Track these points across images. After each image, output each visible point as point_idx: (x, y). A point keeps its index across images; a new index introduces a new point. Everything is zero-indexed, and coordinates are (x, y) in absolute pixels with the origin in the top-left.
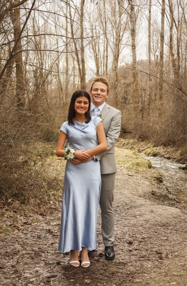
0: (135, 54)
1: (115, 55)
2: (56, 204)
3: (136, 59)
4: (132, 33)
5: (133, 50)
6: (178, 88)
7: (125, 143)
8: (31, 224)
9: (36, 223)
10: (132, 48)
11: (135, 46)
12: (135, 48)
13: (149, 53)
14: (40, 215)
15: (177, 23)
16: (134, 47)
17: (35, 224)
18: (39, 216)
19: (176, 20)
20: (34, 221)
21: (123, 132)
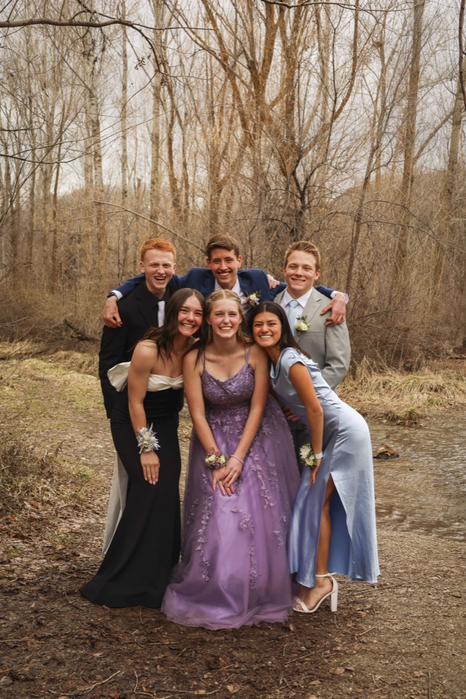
0: (101, 173)
1: (44, 170)
2: (37, 508)
3: (102, 182)
4: (95, 128)
5: (97, 165)
6: (201, 250)
7: (84, 362)
8: (10, 562)
9: (19, 559)
10: (95, 160)
11: (100, 156)
12: (100, 161)
13: (123, 172)
14: (16, 536)
15: (182, 117)
16: (98, 159)
17: (18, 561)
18: (14, 539)
19: (182, 110)
20: (12, 554)
21: (78, 338)
